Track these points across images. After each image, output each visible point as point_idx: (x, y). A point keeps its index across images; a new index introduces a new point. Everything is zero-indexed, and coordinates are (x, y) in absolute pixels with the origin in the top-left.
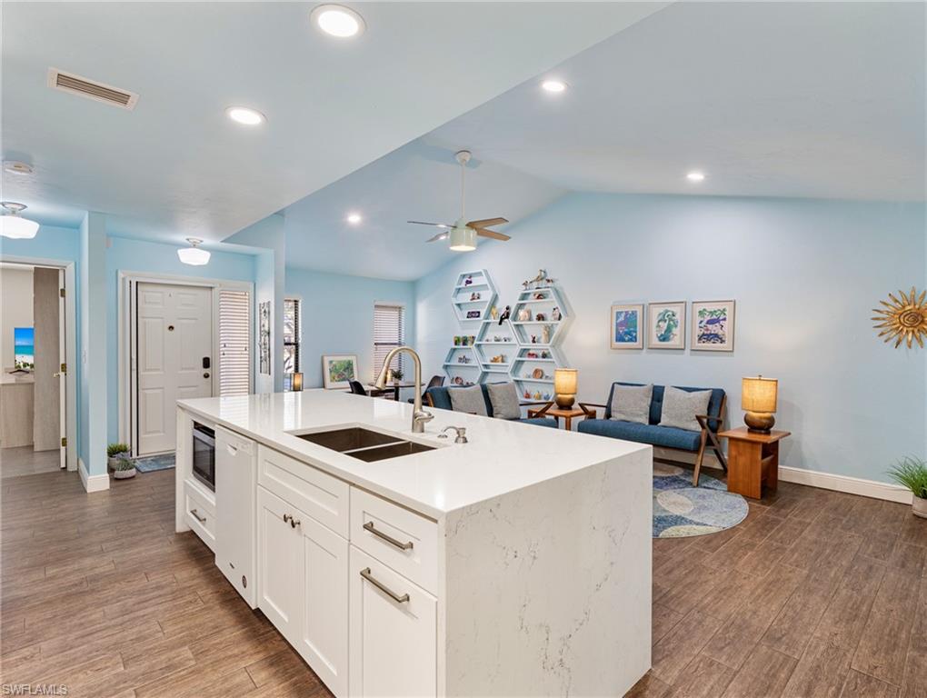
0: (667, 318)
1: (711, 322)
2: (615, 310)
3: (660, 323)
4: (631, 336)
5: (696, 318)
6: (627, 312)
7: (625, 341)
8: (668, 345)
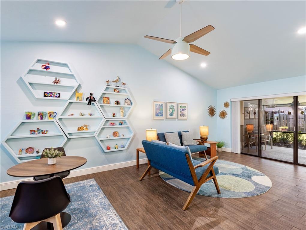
0: (172, 108)
1: (183, 110)
2: (155, 103)
3: (170, 110)
4: (161, 114)
5: (179, 109)
6: (159, 104)
7: (159, 116)
8: (172, 117)
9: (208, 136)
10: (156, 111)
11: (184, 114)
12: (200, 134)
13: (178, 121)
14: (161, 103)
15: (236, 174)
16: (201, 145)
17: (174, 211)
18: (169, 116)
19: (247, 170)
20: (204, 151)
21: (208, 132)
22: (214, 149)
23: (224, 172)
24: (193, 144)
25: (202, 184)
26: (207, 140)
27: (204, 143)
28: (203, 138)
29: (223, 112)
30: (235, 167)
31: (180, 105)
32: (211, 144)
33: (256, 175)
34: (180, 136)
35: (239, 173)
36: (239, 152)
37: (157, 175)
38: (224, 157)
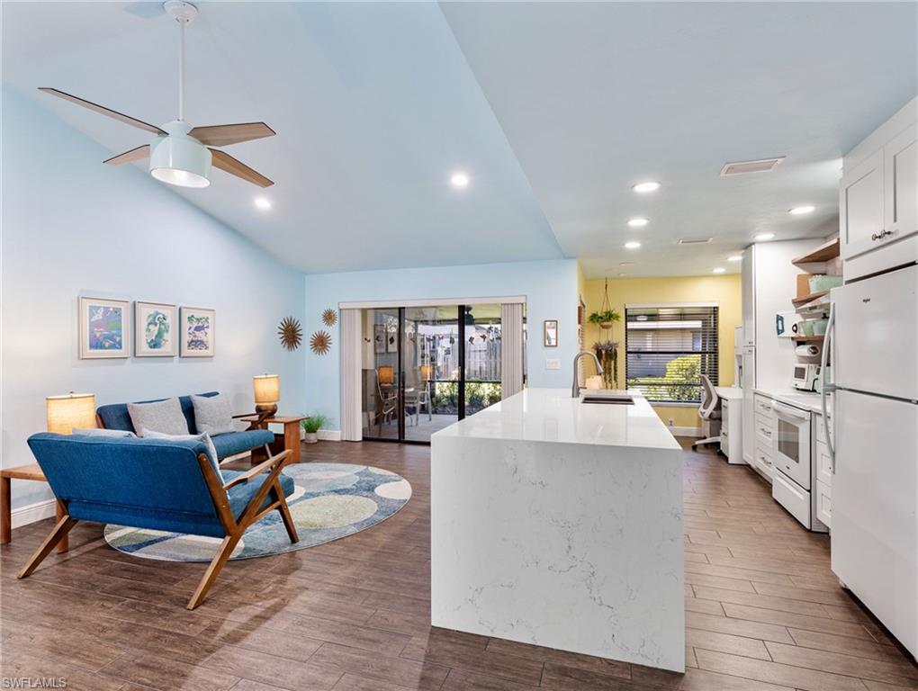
0: (157, 320)
1: (198, 329)
2: (87, 304)
3: (151, 327)
4: (114, 340)
5: (186, 324)
6: (106, 309)
7: (105, 348)
8: (159, 353)
9: (277, 403)
10: (91, 332)
11: (202, 342)
12: (256, 399)
13: (180, 362)
14: (112, 306)
15: (342, 490)
16: (258, 429)
17: (161, 620)
18: (144, 349)
19: (370, 475)
20: (264, 446)
21: (279, 392)
22: (292, 437)
23: (316, 491)
24: (232, 428)
25: (245, 527)
26: (275, 415)
27: (267, 423)
28: (263, 408)
29: (322, 337)
30: (344, 474)
31: (186, 314)
32: (286, 424)
33: (386, 482)
34: (189, 409)
35: (349, 486)
36: (359, 438)
37: (98, 544)
38: (321, 454)
